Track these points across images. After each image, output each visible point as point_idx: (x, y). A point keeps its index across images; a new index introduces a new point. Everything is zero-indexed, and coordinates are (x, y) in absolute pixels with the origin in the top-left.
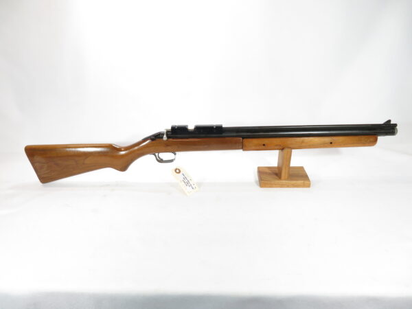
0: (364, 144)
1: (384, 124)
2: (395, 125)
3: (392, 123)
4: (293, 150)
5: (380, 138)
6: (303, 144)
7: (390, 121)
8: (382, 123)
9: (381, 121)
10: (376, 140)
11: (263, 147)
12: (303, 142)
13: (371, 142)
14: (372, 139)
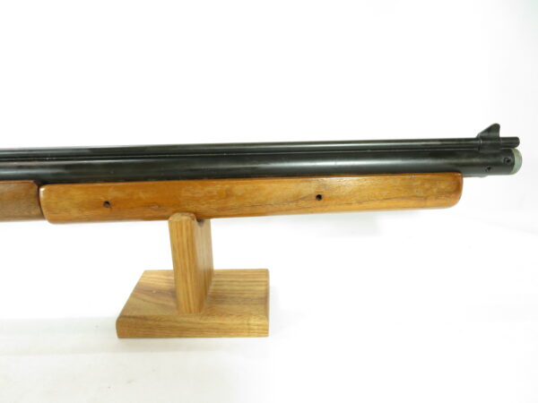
0: (422, 201)
1: (481, 137)
2: (514, 142)
3: (503, 134)
4: (213, 221)
5: (471, 184)
6: (232, 203)
7: (495, 128)
8: (474, 135)
9: (470, 129)
10: (458, 189)
11: (107, 210)
12: (228, 194)
13: (441, 193)
14: (444, 182)
